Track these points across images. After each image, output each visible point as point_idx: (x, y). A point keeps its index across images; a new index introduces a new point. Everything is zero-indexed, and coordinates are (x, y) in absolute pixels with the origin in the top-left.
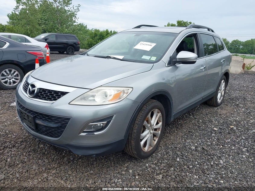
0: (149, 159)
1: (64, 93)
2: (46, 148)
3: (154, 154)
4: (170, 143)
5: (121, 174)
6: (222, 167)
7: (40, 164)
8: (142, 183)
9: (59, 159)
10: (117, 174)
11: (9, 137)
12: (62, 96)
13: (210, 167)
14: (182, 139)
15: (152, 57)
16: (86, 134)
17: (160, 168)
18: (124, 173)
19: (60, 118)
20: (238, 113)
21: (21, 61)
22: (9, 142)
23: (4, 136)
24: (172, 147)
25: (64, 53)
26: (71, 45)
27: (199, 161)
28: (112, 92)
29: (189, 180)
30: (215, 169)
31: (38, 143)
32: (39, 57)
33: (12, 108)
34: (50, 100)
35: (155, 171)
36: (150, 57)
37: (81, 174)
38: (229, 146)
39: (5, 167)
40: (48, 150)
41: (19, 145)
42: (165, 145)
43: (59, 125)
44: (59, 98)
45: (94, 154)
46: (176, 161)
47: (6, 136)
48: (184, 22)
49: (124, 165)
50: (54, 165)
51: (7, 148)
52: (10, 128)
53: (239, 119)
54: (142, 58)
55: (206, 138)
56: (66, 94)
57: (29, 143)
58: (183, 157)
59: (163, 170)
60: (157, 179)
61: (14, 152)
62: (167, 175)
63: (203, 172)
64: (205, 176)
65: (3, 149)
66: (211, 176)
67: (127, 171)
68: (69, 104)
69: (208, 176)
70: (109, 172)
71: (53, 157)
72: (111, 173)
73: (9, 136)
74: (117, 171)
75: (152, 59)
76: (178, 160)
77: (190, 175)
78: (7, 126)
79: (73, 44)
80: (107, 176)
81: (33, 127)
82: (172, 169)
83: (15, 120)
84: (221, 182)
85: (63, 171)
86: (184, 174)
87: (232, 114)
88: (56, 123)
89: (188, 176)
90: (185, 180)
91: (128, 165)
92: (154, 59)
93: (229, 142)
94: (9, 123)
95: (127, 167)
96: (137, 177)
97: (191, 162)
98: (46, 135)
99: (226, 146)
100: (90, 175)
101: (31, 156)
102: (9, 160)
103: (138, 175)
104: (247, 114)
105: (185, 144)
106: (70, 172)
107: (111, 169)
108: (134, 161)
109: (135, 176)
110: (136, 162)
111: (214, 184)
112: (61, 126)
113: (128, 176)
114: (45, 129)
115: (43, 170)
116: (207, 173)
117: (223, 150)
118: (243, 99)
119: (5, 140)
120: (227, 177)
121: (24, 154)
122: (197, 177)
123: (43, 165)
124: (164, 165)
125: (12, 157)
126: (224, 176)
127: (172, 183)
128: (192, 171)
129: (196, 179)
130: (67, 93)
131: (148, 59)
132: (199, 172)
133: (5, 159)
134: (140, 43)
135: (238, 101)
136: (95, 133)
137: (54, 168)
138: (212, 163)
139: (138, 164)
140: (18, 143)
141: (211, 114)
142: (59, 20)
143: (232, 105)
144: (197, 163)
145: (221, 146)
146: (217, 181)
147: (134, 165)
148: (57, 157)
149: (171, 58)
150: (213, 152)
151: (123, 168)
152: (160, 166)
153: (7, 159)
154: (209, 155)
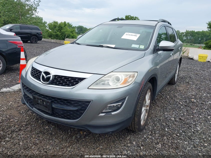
0: (144, 131)
1: (81, 79)
2: (51, 129)
3: (146, 127)
4: (154, 117)
5: (128, 147)
6: (201, 133)
7: (53, 144)
8: (148, 152)
9: (68, 138)
10: (124, 147)
11: (11, 122)
12: (80, 82)
13: (192, 133)
14: (161, 113)
15: (141, 46)
16: (104, 114)
17: (156, 138)
18: (129, 145)
19: (80, 101)
20: (192, 89)
21: (4, 50)
22: (13, 126)
23: (6, 121)
24: (157, 120)
25: (28, 42)
26: (35, 35)
27: (183, 130)
28: (122, 76)
29: (182, 146)
30: (197, 135)
31: (42, 125)
32: (18, 46)
33: (3, 93)
34: (68, 85)
35: (153, 141)
36: (138, 46)
37: (93, 150)
38: (197, 115)
39: (20, 150)
40: (53, 131)
41: (25, 128)
42: (151, 118)
43: (79, 107)
44: (77, 83)
45: (111, 132)
46: (165, 131)
47: (8, 121)
48: (131, 16)
49: (126, 138)
50: (65, 144)
51: (14, 132)
52: (9, 112)
53: (194, 93)
54: (132, 46)
55: (178, 110)
56: (83, 80)
57: (33, 125)
58: (169, 127)
59: (159, 140)
60: (157, 147)
61: (23, 136)
62: (164, 143)
63: (189, 138)
64: (192, 141)
65: (11, 133)
66: (196, 141)
67: (131, 143)
68: (88, 88)
69: (195, 141)
70: (117, 145)
71: (61, 137)
72: (119, 146)
73: (11, 120)
74: (123, 144)
75: (140, 47)
76: (167, 130)
77: (181, 141)
78: (5, 111)
79: (36, 34)
80: (117, 149)
81: (49, 112)
82: (165, 138)
83: (11, 105)
84: (206, 145)
85: (76, 149)
86: (176, 141)
87: (187, 90)
88: (76, 106)
89: (180, 143)
90: (179, 146)
91: (129, 138)
92: (142, 47)
93: (196, 113)
94: (5, 108)
95: (130, 140)
96: (142, 148)
97: (177, 131)
98: (62, 118)
99: (195, 115)
100: (100, 150)
101: (40, 137)
102: (21, 143)
103: (142, 145)
104: (198, 89)
105: (165, 116)
106: (83, 149)
107: (117, 142)
108: (133, 134)
109: (140, 147)
110: (135, 135)
111: (201, 147)
112: (81, 109)
113: (134, 147)
114: (62, 113)
115: (57, 150)
116: (193, 139)
117: (195, 119)
118: (189, 77)
119: (8, 124)
120: (208, 140)
121: (34, 136)
122: (187, 143)
123: (56, 145)
124: (158, 135)
125: (23, 141)
126: (205, 139)
127: (171, 150)
128: (181, 138)
129: (187, 145)
130: (85, 79)
131: (138, 47)
132: (186, 138)
133: (17, 143)
134: (126, 33)
135: (186, 79)
136: (113, 113)
137: (66, 146)
138: (193, 130)
139: (137, 136)
140: (24, 127)
141: (173, 90)
142: (20, 13)
143: (184, 83)
144: (181, 131)
145: (192, 116)
146: (202, 144)
147: (134, 137)
148: (65, 136)
149: (155, 47)
150: (188, 121)
151: (127, 141)
152: (155, 136)
153: (19, 143)
154: (187, 124)
